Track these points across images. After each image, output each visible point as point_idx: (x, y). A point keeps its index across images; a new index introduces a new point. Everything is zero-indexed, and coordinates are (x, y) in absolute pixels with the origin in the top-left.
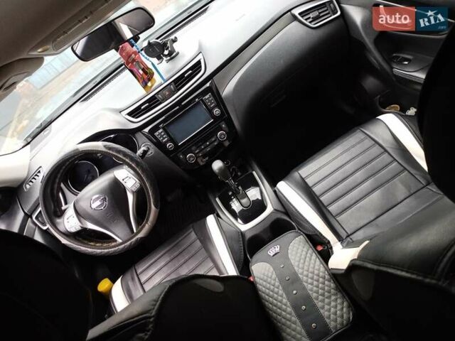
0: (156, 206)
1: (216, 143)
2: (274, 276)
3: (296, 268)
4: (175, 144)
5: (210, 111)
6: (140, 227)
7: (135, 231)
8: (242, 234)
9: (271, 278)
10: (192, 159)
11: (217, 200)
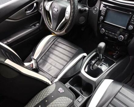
0: (66, 31)
1: (115, 37)
2: (48, 95)
3: (51, 103)
4: (104, 20)
5: (129, 24)
6: (59, 31)
7: (56, 30)
8: (80, 72)
9: (47, 93)
10: (102, 31)
11: (95, 53)
